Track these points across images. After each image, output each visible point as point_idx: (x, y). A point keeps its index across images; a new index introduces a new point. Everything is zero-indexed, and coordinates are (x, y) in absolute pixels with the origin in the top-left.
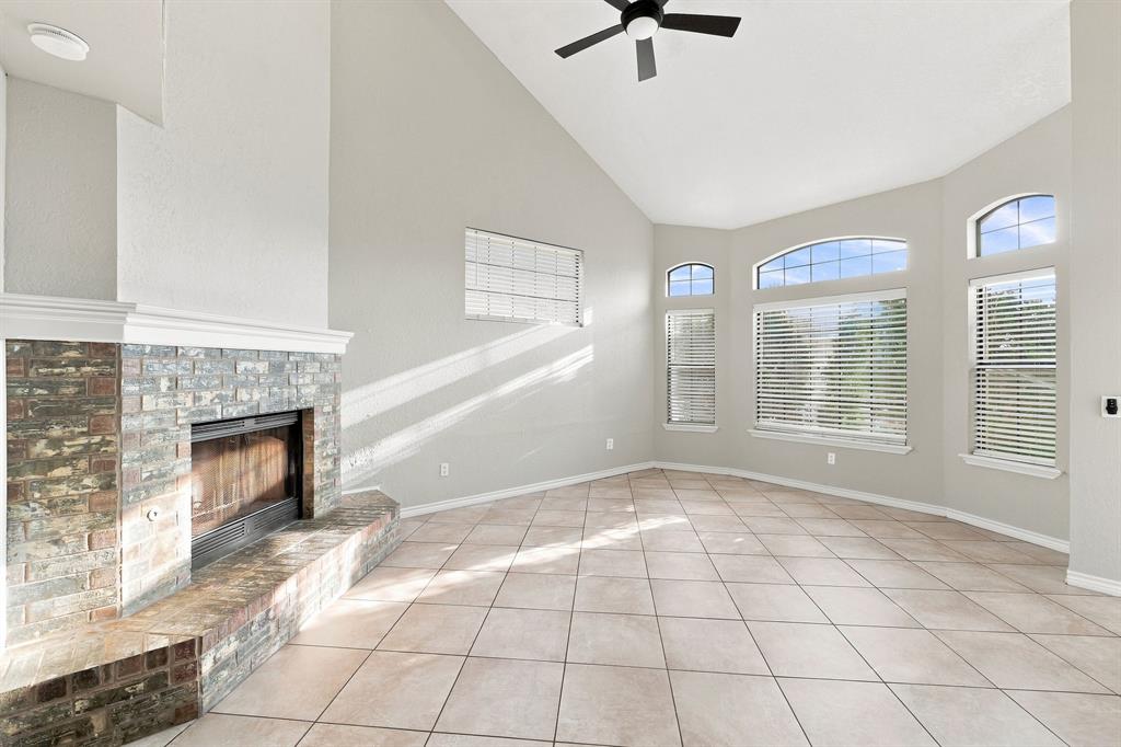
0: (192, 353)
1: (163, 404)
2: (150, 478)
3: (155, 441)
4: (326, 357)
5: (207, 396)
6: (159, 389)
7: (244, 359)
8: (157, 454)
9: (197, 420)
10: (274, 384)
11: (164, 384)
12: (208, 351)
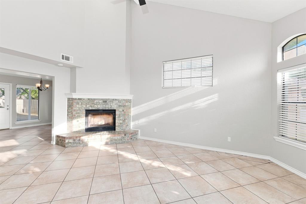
0: (85, 99)
1: (80, 106)
2: (78, 116)
3: (79, 111)
4: (120, 100)
5: (88, 106)
6: (79, 104)
7: (96, 100)
8: (79, 113)
9: (86, 109)
10: (104, 104)
11: (80, 104)
12: (89, 99)
